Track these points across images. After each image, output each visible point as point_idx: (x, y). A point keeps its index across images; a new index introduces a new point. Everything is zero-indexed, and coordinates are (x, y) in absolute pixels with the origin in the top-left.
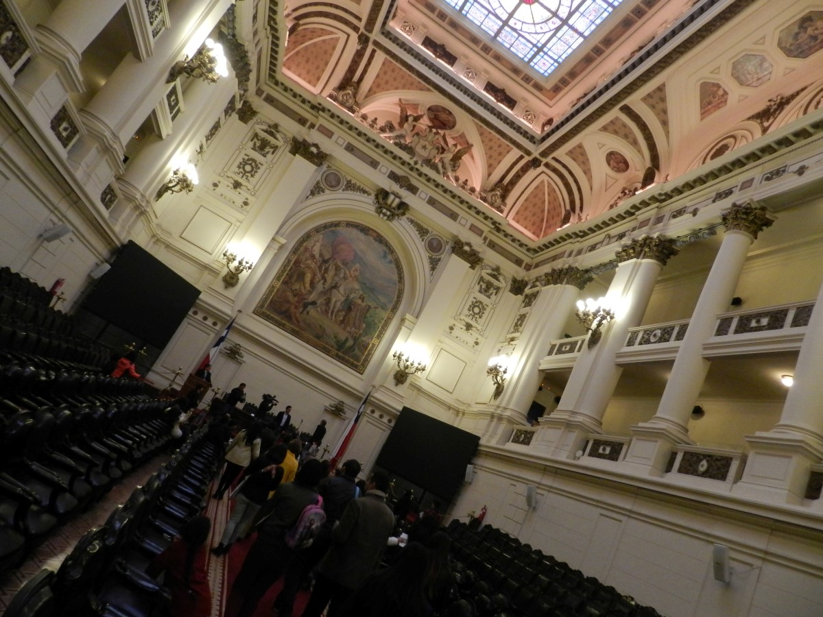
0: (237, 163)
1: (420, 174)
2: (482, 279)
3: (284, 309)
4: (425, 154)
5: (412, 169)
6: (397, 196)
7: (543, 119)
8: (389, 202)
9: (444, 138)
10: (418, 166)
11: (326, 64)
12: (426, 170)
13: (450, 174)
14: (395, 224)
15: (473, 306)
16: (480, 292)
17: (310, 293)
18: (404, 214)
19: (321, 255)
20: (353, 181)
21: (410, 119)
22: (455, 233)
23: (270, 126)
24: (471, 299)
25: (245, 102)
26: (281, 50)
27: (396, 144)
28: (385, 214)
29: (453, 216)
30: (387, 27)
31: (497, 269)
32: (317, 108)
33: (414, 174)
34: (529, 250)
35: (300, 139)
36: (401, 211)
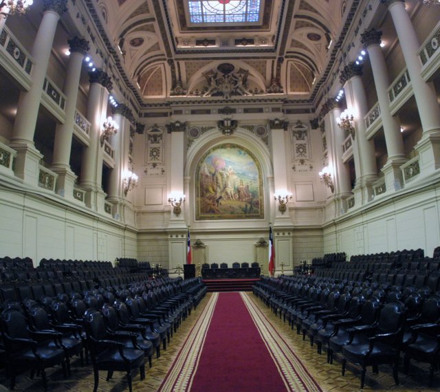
0: (149, 155)
1: (232, 102)
2: (294, 132)
3: (208, 209)
4: (229, 90)
5: (227, 102)
6: (227, 120)
7: (270, 39)
8: (226, 125)
9: (233, 76)
10: (229, 98)
11: (162, 81)
12: (234, 98)
13: (246, 92)
14: (235, 134)
15: (298, 149)
16: (297, 139)
17: (216, 194)
18: (236, 126)
19: (210, 173)
20: (204, 126)
21: (212, 79)
22: (266, 118)
23: (153, 127)
24: (295, 146)
25: (137, 124)
26: (139, 92)
27: (213, 95)
28: (228, 132)
29: (261, 111)
30: (177, 50)
31: (299, 122)
32: (168, 104)
33: (230, 103)
34: (308, 101)
35: (169, 124)
36: (234, 126)
